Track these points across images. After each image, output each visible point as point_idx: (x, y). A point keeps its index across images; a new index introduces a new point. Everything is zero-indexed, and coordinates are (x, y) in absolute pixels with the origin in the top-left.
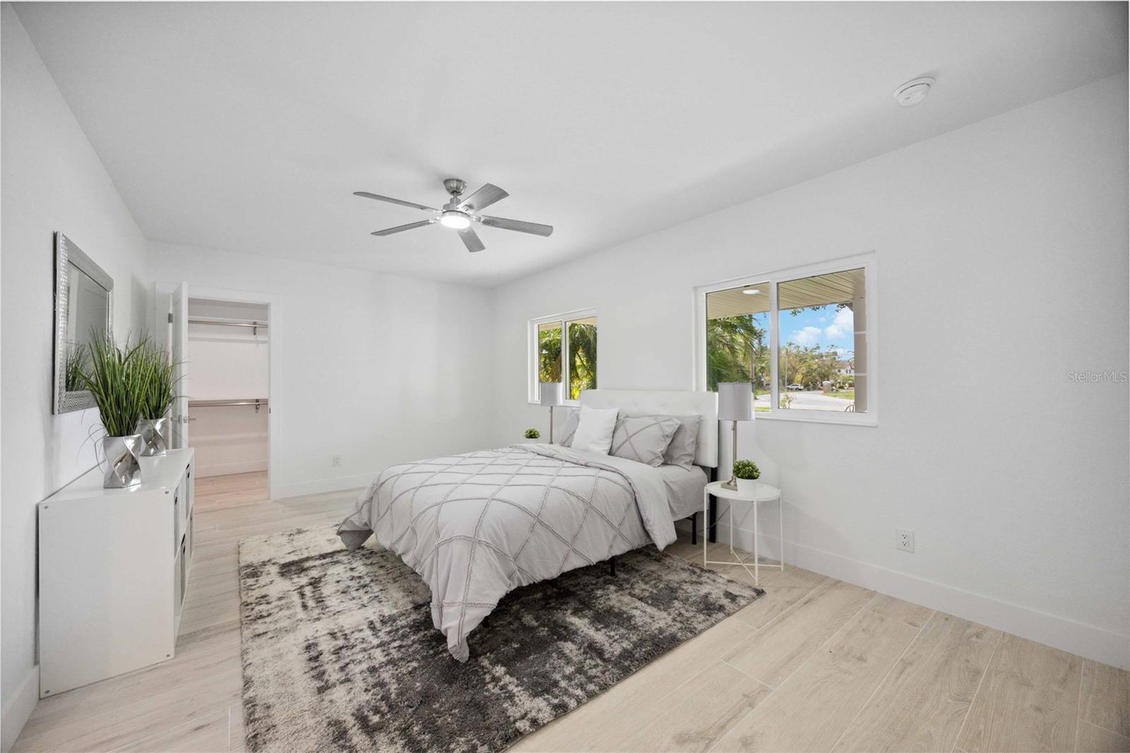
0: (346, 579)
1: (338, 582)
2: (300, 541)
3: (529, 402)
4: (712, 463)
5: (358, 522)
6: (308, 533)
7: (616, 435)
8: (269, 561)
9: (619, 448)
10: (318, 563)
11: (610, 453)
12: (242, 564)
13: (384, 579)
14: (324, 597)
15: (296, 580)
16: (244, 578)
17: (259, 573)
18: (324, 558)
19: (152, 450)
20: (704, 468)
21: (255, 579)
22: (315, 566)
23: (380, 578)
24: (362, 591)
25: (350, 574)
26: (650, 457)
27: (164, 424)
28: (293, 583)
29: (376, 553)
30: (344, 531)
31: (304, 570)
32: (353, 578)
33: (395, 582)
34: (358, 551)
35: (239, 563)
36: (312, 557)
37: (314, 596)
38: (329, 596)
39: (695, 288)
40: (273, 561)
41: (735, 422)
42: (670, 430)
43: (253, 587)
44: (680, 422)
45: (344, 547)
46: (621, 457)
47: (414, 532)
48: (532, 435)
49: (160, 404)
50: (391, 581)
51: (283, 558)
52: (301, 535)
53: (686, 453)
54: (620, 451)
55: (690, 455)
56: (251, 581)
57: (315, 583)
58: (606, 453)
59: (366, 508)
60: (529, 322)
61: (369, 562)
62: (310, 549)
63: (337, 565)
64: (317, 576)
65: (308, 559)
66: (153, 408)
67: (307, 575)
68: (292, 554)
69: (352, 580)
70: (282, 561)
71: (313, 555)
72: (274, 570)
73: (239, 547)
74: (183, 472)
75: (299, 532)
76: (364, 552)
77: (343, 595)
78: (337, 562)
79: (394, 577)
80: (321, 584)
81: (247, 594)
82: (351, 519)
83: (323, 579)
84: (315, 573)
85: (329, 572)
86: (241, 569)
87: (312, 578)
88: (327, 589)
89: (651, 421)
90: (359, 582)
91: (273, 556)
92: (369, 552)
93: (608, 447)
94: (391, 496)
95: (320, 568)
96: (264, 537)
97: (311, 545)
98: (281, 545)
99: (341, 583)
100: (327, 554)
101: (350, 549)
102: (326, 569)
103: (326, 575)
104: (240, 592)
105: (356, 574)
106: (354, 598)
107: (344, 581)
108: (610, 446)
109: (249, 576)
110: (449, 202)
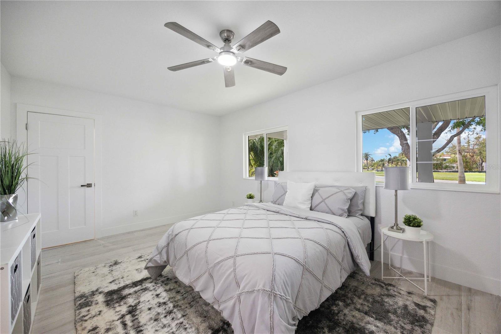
0: (155, 306)
1: (150, 309)
2: (118, 271)
3: (244, 178)
4: (373, 214)
5: (160, 260)
6: (122, 264)
7: (315, 197)
8: (97, 290)
9: (316, 206)
10: (132, 290)
11: (311, 209)
12: (77, 294)
13: (183, 304)
14: (142, 326)
15: (118, 309)
16: (78, 309)
17: (90, 303)
18: (136, 286)
19: (6, 218)
20: (367, 217)
21: (87, 308)
22: (130, 294)
23: (180, 303)
24: (169, 318)
25: (157, 300)
26: (340, 212)
27: (16, 199)
28: (116, 312)
29: (171, 280)
30: (149, 267)
31: (123, 298)
32: (160, 305)
33: (191, 306)
34: (158, 279)
35: (75, 293)
36: (127, 285)
37: (133, 325)
38: (145, 324)
39: (356, 112)
40: (100, 290)
41: (396, 191)
42: (350, 196)
43: (86, 318)
44: (355, 191)
45: (149, 276)
46: (318, 211)
47: (211, 276)
48: (251, 197)
49: (12, 182)
50: (187, 305)
51: (107, 287)
52: (118, 266)
53: (359, 209)
54: (317, 208)
55: (361, 210)
56: (84, 311)
57: (132, 311)
58: (309, 209)
59: (164, 251)
60: (243, 134)
61: (168, 288)
62: (125, 279)
63: (146, 292)
64: (133, 304)
65: (124, 287)
66: (7, 187)
67: (125, 303)
68: (113, 283)
69: (159, 306)
70: (106, 290)
71: (128, 284)
72: (100, 298)
73: (75, 278)
74: (29, 234)
75: (116, 263)
76: (163, 279)
77: (155, 323)
78: (146, 289)
79: (189, 302)
80: (137, 313)
81: (81, 325)
82: (155, 258)
83: (138, 307)
84: (131, 301)
85: (142, 299)
86: (76, 298)
87: (130, 306)
88: (144, 317)
89: (335, 190)
90: (165, 309)
91: (99, 286)
92: (165, 278)
93: (310, 206)
94: (186, 246)
95: (134, 296)
96: (92, 269)
97: (126, 275)
98: (104, 276)
99: (152, 310)
100: (137, 282)
101: (153, 278)
102: (139, 297)
103: (139, 302)
104: (75, 324)
105: (162, 301)
106: (165, 326)
107: (154, 308)
108: (311, 205)
109: (81, 306)
110: (223, 46)
